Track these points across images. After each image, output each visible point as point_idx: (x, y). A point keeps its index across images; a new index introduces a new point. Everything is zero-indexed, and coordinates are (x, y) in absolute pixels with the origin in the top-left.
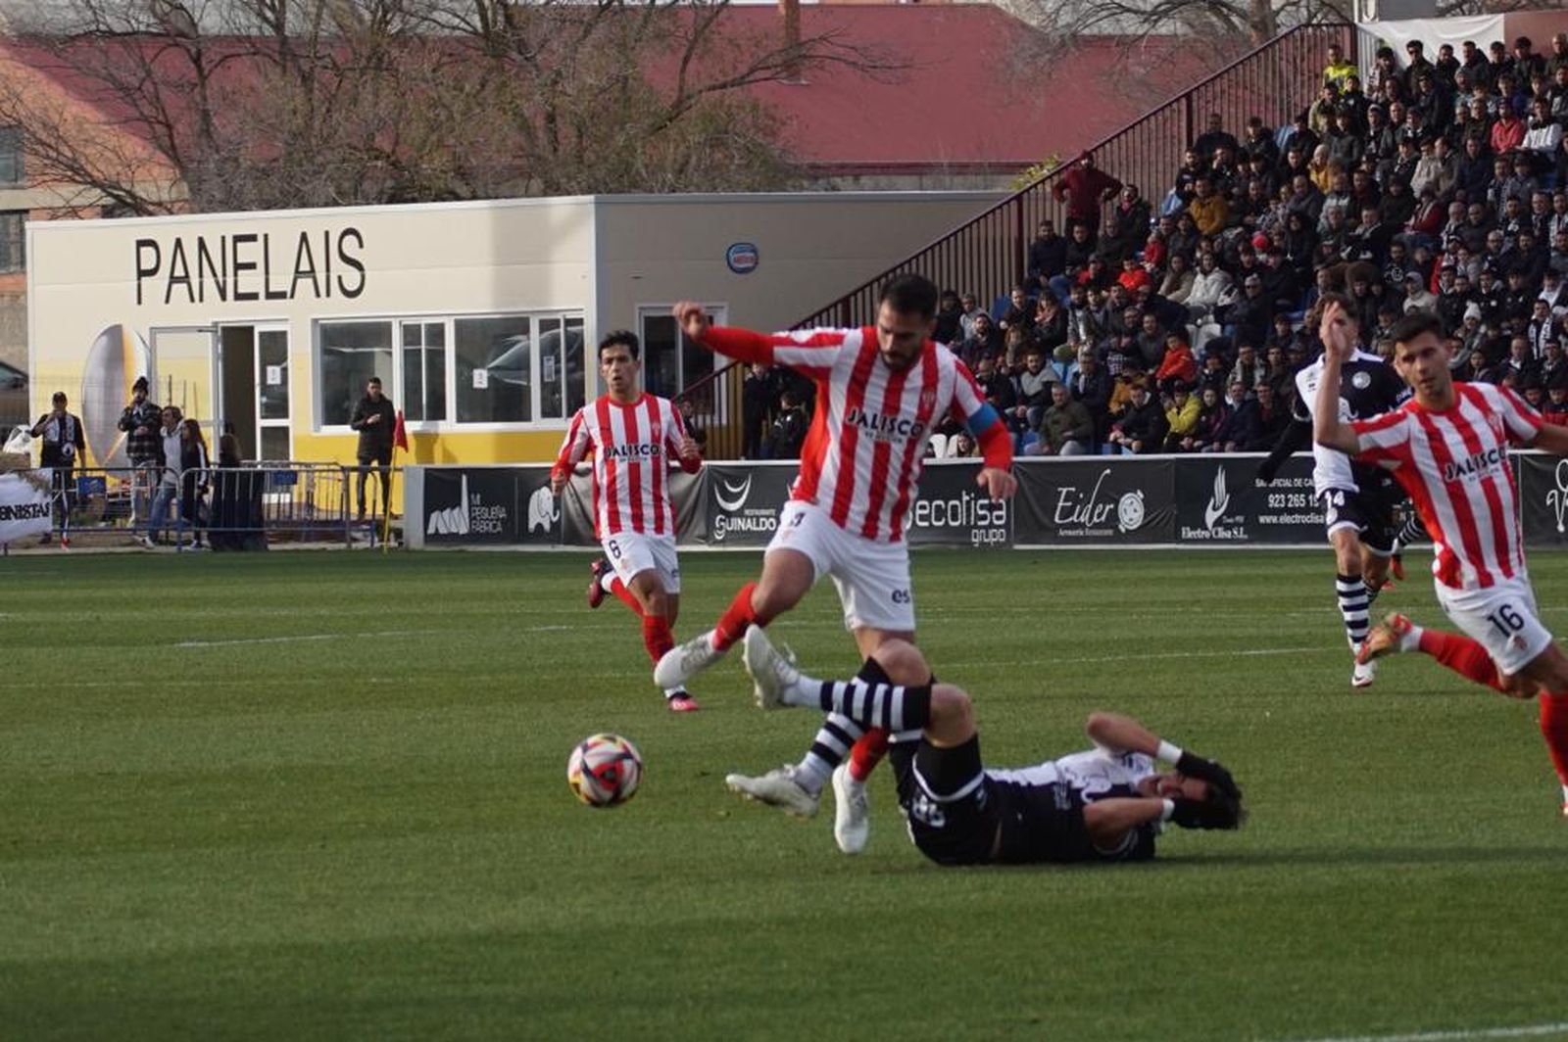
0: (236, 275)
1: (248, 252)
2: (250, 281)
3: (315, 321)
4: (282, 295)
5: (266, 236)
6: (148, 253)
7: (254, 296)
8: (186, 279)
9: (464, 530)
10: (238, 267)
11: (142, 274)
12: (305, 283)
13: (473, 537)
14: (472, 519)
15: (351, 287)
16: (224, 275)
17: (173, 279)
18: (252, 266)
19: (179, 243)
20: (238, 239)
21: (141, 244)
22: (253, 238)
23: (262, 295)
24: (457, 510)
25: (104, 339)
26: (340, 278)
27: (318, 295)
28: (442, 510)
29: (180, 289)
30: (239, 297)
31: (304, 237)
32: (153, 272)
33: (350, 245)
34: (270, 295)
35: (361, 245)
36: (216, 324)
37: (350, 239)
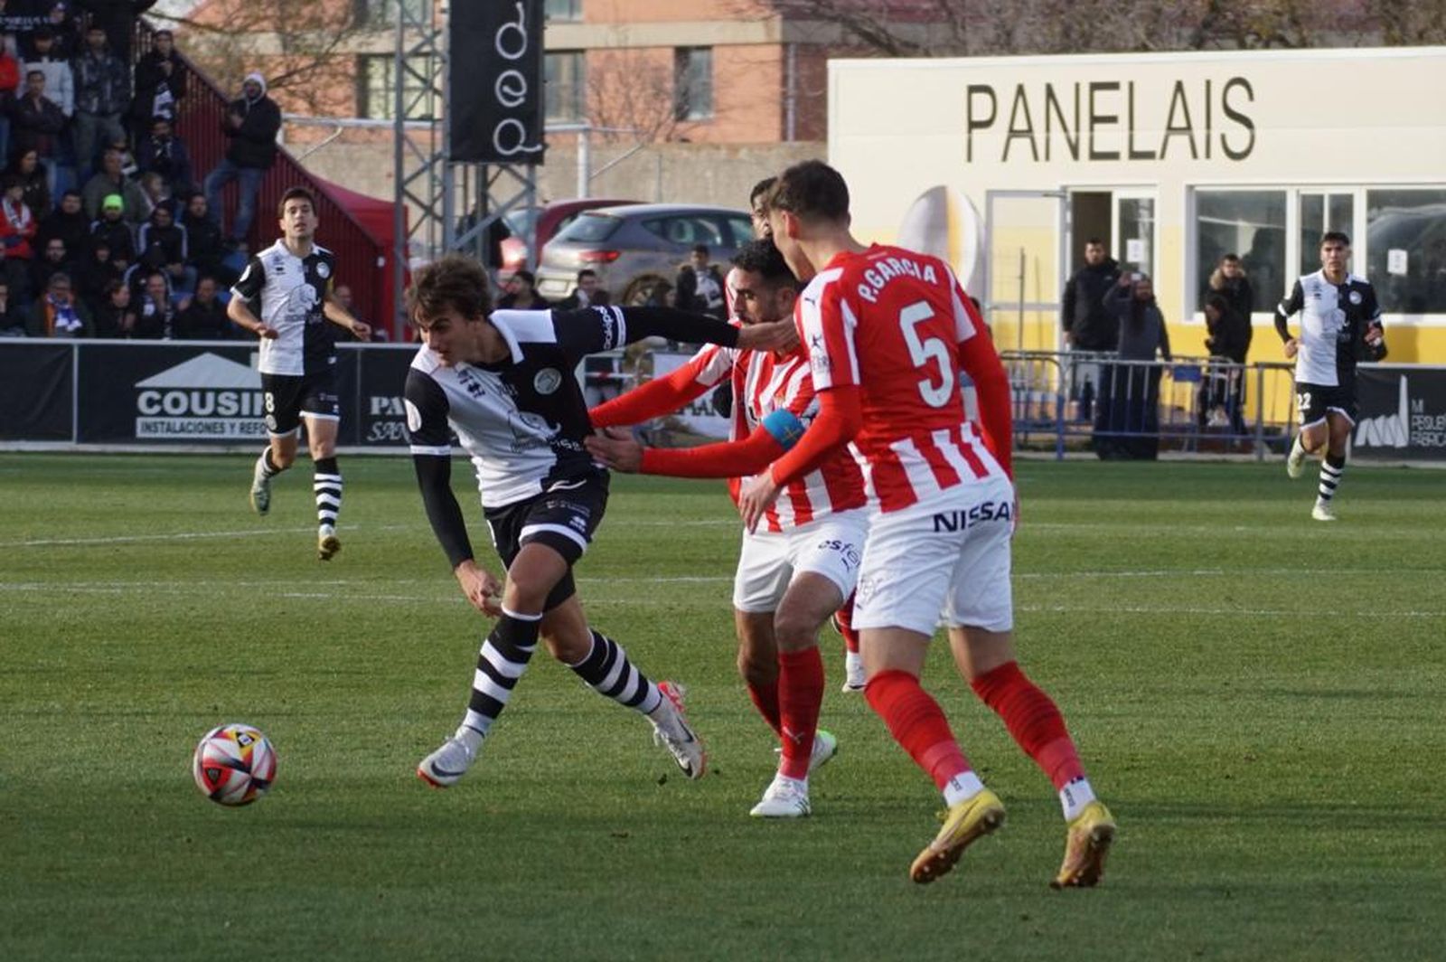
0: (1092, 129)
1: (1107, 103)
2: (1108, 138)
3: (1190, 188)
4: (1149, 155)
5: (1131, 85)
6: (981, 100)
7: (1114, 156)
8: (1029, 132)
9: (1401, 442)
10: (1095, 120)
11: (973, 125)
12: (1179, 143)
13: (1413, 451)
14: (1412, 429)
15: (1238, 147)
16: (1077, 129)
17: (1013, 133)
18: (1112, 119)
19: (1021, 91)
20: (1095, 87)
21: (973, 89)
22: (1114, 86)
23: (1124, 154)
24: (1393, 418)
25: (924, 202)
26: (1223, 138)
27: (1195, 155)
28: (1375, 417)
29: (1021, 144)
30: (1095, 156)
31: (1179, 87)
32: (986, 124)
33: (1237, 98)
34: (1134, 155)
35: (1251, 97)
36: (1064, 189)
37: (1238, 90)
